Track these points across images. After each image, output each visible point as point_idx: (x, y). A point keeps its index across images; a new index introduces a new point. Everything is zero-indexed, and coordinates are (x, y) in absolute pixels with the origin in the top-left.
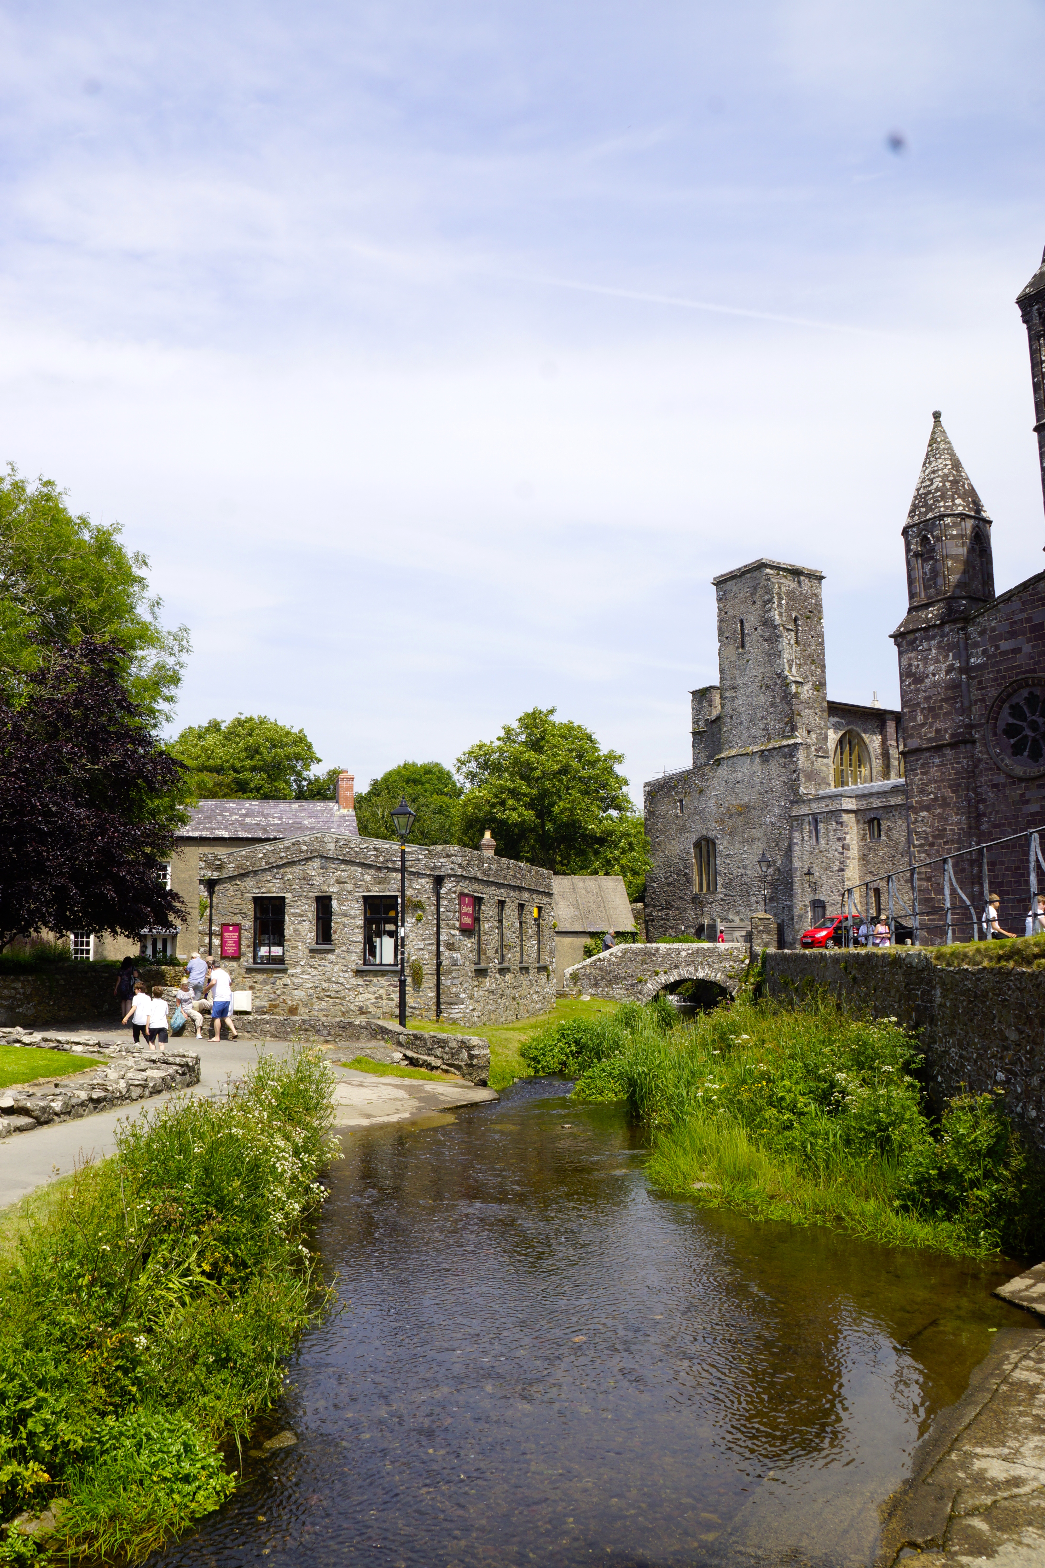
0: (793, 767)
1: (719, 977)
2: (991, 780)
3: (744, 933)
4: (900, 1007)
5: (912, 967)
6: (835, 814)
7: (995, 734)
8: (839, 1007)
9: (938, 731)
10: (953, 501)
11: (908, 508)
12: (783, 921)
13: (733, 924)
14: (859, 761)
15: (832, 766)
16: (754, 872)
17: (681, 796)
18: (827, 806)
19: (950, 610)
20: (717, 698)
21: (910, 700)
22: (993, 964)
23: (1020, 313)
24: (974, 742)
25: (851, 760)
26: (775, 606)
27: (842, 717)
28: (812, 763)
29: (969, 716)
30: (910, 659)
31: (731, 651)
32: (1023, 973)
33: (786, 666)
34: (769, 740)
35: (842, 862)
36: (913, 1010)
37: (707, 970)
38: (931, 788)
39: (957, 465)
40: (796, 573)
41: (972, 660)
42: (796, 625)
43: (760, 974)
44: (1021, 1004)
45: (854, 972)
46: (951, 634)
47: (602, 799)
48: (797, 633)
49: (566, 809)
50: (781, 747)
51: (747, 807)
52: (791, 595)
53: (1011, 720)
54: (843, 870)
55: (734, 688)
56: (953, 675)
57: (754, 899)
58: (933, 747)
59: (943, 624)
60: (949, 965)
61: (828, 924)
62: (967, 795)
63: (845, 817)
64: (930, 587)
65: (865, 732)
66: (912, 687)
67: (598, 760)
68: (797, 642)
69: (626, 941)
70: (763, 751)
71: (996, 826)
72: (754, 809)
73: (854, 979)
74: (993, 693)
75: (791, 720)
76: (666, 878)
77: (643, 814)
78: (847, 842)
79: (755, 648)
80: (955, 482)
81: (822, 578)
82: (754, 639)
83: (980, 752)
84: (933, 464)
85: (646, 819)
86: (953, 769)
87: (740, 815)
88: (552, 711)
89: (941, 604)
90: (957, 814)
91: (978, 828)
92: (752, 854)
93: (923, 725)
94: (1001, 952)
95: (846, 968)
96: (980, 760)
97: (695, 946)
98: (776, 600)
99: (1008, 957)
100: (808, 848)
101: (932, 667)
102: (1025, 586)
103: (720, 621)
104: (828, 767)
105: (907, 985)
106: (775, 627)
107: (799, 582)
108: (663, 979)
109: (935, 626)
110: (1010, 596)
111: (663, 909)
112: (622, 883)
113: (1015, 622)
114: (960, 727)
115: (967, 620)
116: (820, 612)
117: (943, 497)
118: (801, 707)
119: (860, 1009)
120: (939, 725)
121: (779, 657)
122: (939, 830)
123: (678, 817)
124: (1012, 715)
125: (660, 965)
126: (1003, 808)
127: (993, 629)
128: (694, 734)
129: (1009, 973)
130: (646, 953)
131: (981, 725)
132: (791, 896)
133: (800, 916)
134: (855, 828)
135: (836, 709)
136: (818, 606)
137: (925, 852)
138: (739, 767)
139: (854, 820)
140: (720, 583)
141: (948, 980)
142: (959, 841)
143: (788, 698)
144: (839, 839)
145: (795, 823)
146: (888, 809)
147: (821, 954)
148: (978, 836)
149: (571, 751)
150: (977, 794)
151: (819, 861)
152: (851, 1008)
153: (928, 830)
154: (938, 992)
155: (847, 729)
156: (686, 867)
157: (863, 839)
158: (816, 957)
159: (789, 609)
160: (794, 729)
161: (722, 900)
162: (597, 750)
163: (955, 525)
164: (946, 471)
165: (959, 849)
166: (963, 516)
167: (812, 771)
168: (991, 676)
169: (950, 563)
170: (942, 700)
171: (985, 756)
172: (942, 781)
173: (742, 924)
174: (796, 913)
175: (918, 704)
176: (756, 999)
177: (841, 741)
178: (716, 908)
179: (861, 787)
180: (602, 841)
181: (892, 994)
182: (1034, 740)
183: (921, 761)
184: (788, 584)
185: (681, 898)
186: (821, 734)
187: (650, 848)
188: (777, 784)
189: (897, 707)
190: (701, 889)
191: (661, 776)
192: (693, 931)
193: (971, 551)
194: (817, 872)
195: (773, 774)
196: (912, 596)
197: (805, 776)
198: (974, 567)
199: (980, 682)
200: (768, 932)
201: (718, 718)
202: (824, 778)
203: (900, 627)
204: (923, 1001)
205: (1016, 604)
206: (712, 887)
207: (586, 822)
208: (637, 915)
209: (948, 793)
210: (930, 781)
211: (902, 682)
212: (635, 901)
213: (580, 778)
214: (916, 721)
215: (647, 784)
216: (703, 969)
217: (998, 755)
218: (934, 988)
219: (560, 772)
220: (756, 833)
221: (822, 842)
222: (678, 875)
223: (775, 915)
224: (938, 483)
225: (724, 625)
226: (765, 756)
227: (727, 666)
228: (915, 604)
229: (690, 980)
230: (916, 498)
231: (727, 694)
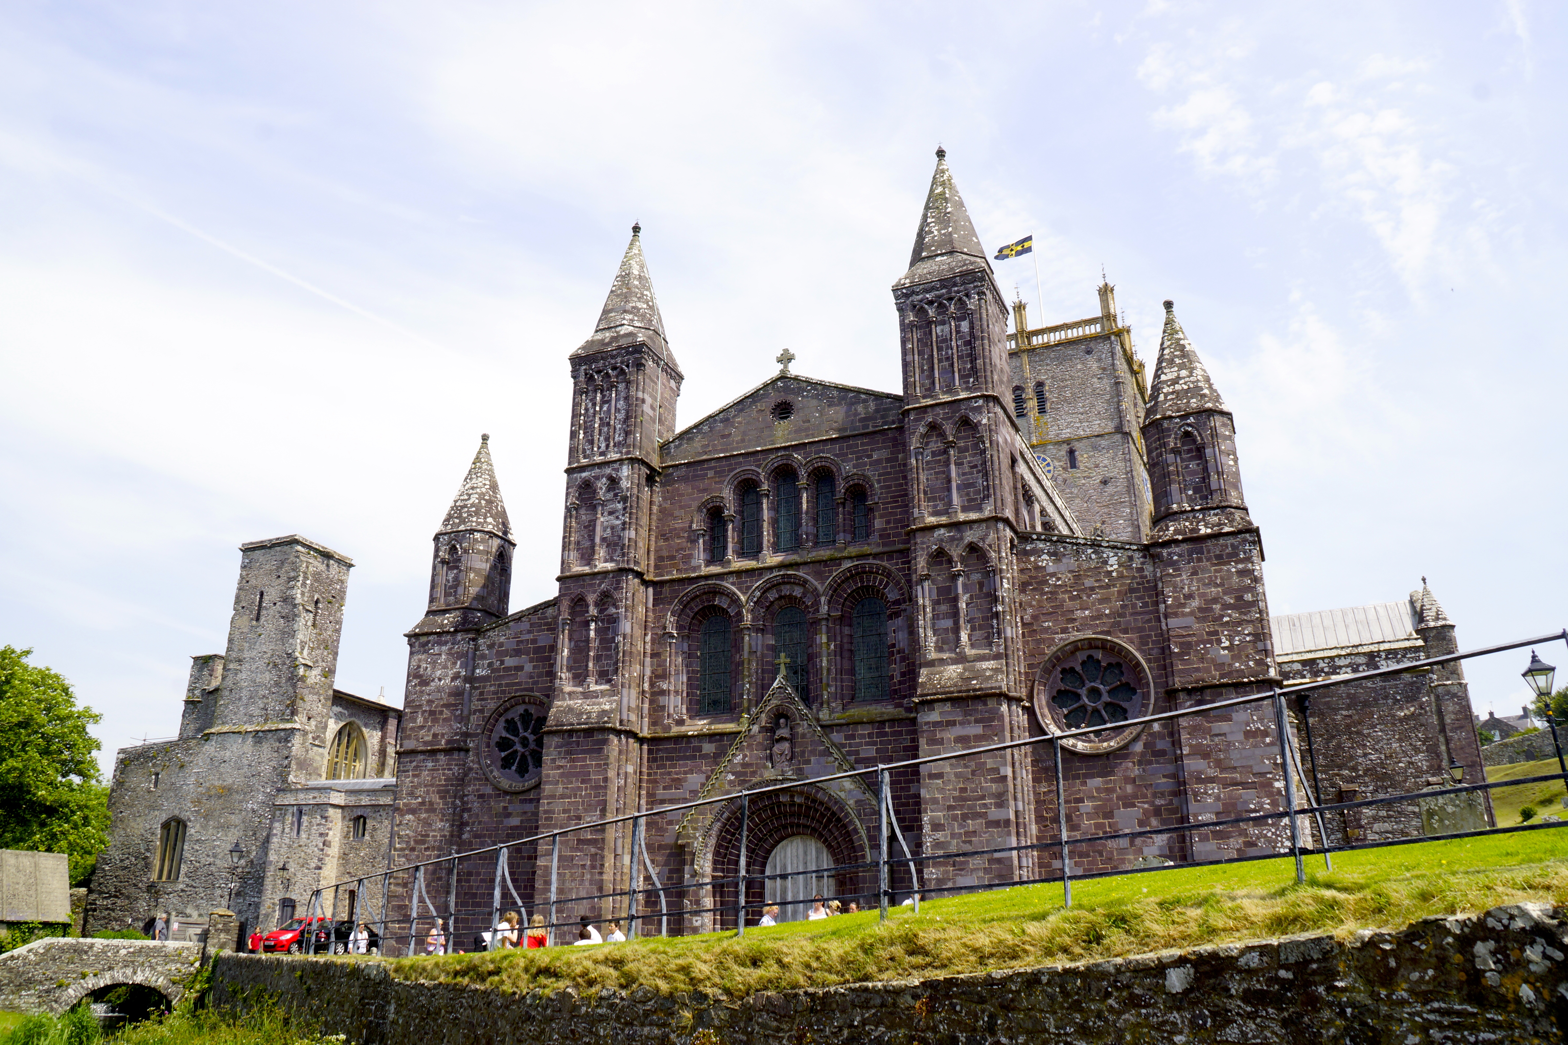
0: (286, 753)
1: (160, 982)
2: (478, 790)
3: (199, 931)
4: (351, 1023)
5: (369, 979)
6: (321, 808)
7: (488, 746)
8: (286, 1022)
9: (435, 735)
10: (485, 518)
11: (444, 516)
12: (247, 919)
13: (190, 920)
14: (355, 755)
15: (327, 757)
16: (223, 863)
17: (158, 769)
18: (314, 798)
19: (465, 620)
20: (219, 669)
21: (413, 701)
22: (449, 980)
23: (570, 369)
24: (467, 751)
25: (347, 753)
26: (299, 584)
27: (346, 708)
28: (307, 751)
29: (466, 725)
30: (420, 660)
31: (245, 622)
32: (477, 990)
33: (299, 648)
34: (266, 720)
35: (320, 860)
36: (364, 1027)
37: (147, 973)
38: (421, 791)
39: (494, 487)
40: (327, 555)
41: (478, 671)
42: (317, 608)
43: (208, 980)
44: (470, 1023)
45: (309, 982)
46: (463, 643)
47: (64, 763)
48: (316, 615)
49: (15, 769)
50: (276, 730)
51: (229, 790)
52: (317, 577)
53: (504, 734)
54: (320, 868)
55: (240, 661)
56: (457, 683)
57: (219, 892)
58: (429, 751)
59: (456, 631)
60: (406, 978)
61: (295, 926)
62: (453, 803)
63: (331, 812)
64: (450, 595)
65: (366, 726)
66: (418, 688)
67: (69, 717)
68: (314, 625)
69: (53, 934)
70: (257, 732)
71: (476, 836)
72: (237, 792)
73: (309, 989)
74: (492, 705)
75: (293, 703)
76: (122, 861)
77: (110, 784)
78: (328, 838)
79: (270, 623)
80: (490, 502)
81: (351, 566)
82: (270, 614)
83: (472, 761)
84: (474, 481)
85: (113, 790)
86: (444, 774)
87: (220, 797)
88: (27, 653)
89: (458, 613)
90: (442, 820)
91: (460, 837)
92: (225, 841)
93: (422, 727)
94: (458, 968)
95: (301, 977)
96: (471, 769)
97: (138, 943)
98: (301, 579)
99: (464, 973)
100: (287, 841)
101: (439, 672)
102: (535, 609)
103: (240, 589)
104: (322, 757)
105: (363, 998)
106: (295, 606)
107: (328, 566)
108: (91, 983)
109: (448, 632)
110: (520, 616)
111: (110, 897)
112: (66, 862)
113: (522, 642)
114: (456, 734)
115: (479, 632)
116: (343, 598)
117: (477, 513)
118: (306, 691)
119: (308, 1025)
120: (437, 729)
121: (293, 636)
122: (422, 836)
123: (149, 792)
124: (507, 729)
125: (92, 965)
126: (485, 818)
127: (501, 645)
128: (187, 702)
129: (463, 990)
130: (78, 950)
131: (477, 735)
132: (260, 892)
133: (267, 916)
134: (340, 824)
135: (340, 698)
136: (342, 593)
137: (405, 856)
138: (228, 746)
139: (340, 815)
140: (248, 550)
141: (403, 996)
142: (440, 849)
143: (294, 680)
144: (321, 835)
145: (278, 813)
146: (376, 808)
147: (278, 960)
148: (458, 845)
149: (39, 701)
150: (463, 803)
151: (296, 857)
152: (300, 1023)
153: (411, 834)
154: (392, 1008)
155: (348, 720)
156: (148, 850)
157: (346, 837)
158: (272, 963)
159: (313, 590)
160: (294, 713)
161: (183, 891)
162: (73, 705)
163: (483, 541)
164: (484, 490)
165: (439, 857)
166: (492, 535)
167: (305, 760)
168: (492, 689)
169: (472, 575)
170: (444, 706)
171: (476, 766)
172: (432, 785)
173: (200, 920)
174: (263, 911)
175: (420, 706)
176: (196, 1010)
177: (340, 732)
178: (174, 899)
179: (353, 782)
180: (51, 811)
181: (346, 1008)
182: (523, 755)
183: (414, 764)
184: (317, 565)
185: (135, 885)
186: (321, 722)
187: (109, 825)
188: (266, 769)
189: (400, 706)
190: (160, 877)
191: (139, 743)
192: (141, 924)
193: (493, 567)
194: (292, 867)
195: (264, 758)
196: (432, 600)
197: (297, 764)
198: (493, 584)
199: (482, 694)
200: (227, 931)
201: (217, 690)
202: (317, 768)
203: (416, 628)
204: (376, 1017)
205: (525, 625)
206: (174, 875)
207: (37, 787)
208: (75, 903)
209: (436, 798)
210: (419, 785)
211: (408, 682)
212: (79, 885)
213: (43, 734)
214: (415, 722)
215: (122, 751)
216: (143, 971)
217: (488, 766)
218: (389, 1003)
219: (20, 725)
220: (235, 819)
221: (303, 835)
222: (136, 858)
223: (240, 912)
224: (474, 499)
225: (243, 593)
226: (259, 737)
227: (237, 636)
228: (434, 608)
229: (124, 984)
230: (452, 508)
231: (231, 666)
